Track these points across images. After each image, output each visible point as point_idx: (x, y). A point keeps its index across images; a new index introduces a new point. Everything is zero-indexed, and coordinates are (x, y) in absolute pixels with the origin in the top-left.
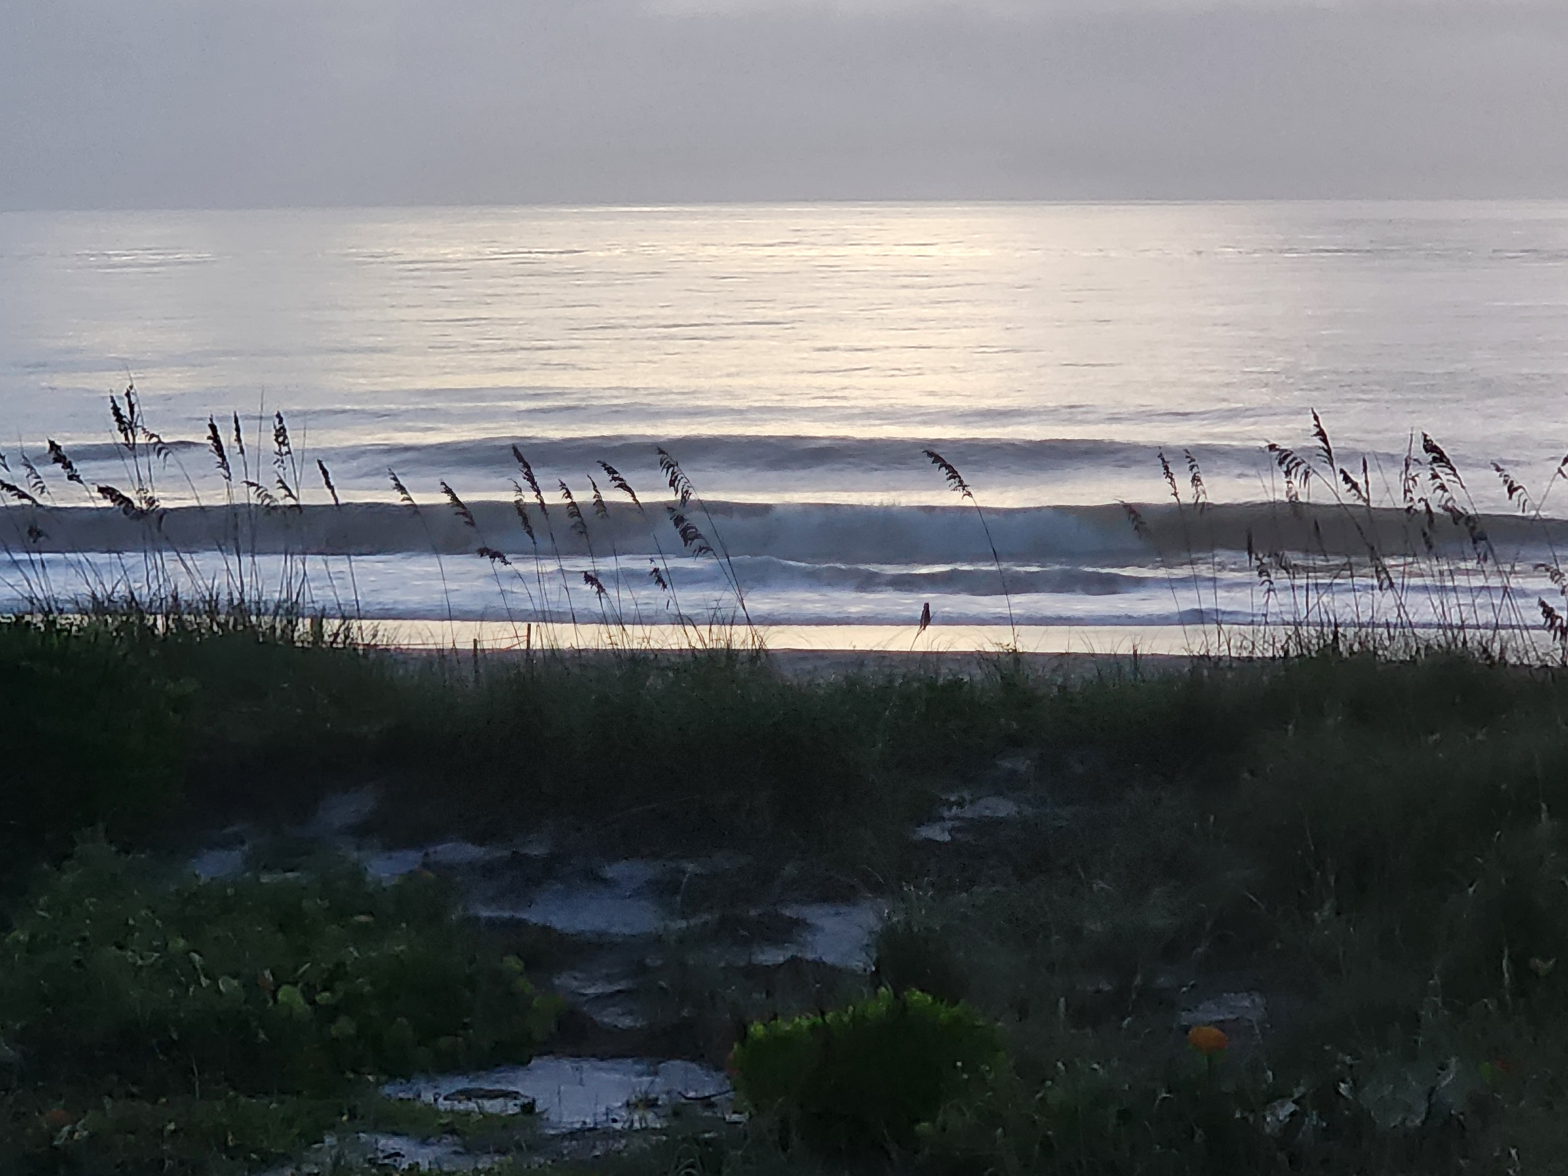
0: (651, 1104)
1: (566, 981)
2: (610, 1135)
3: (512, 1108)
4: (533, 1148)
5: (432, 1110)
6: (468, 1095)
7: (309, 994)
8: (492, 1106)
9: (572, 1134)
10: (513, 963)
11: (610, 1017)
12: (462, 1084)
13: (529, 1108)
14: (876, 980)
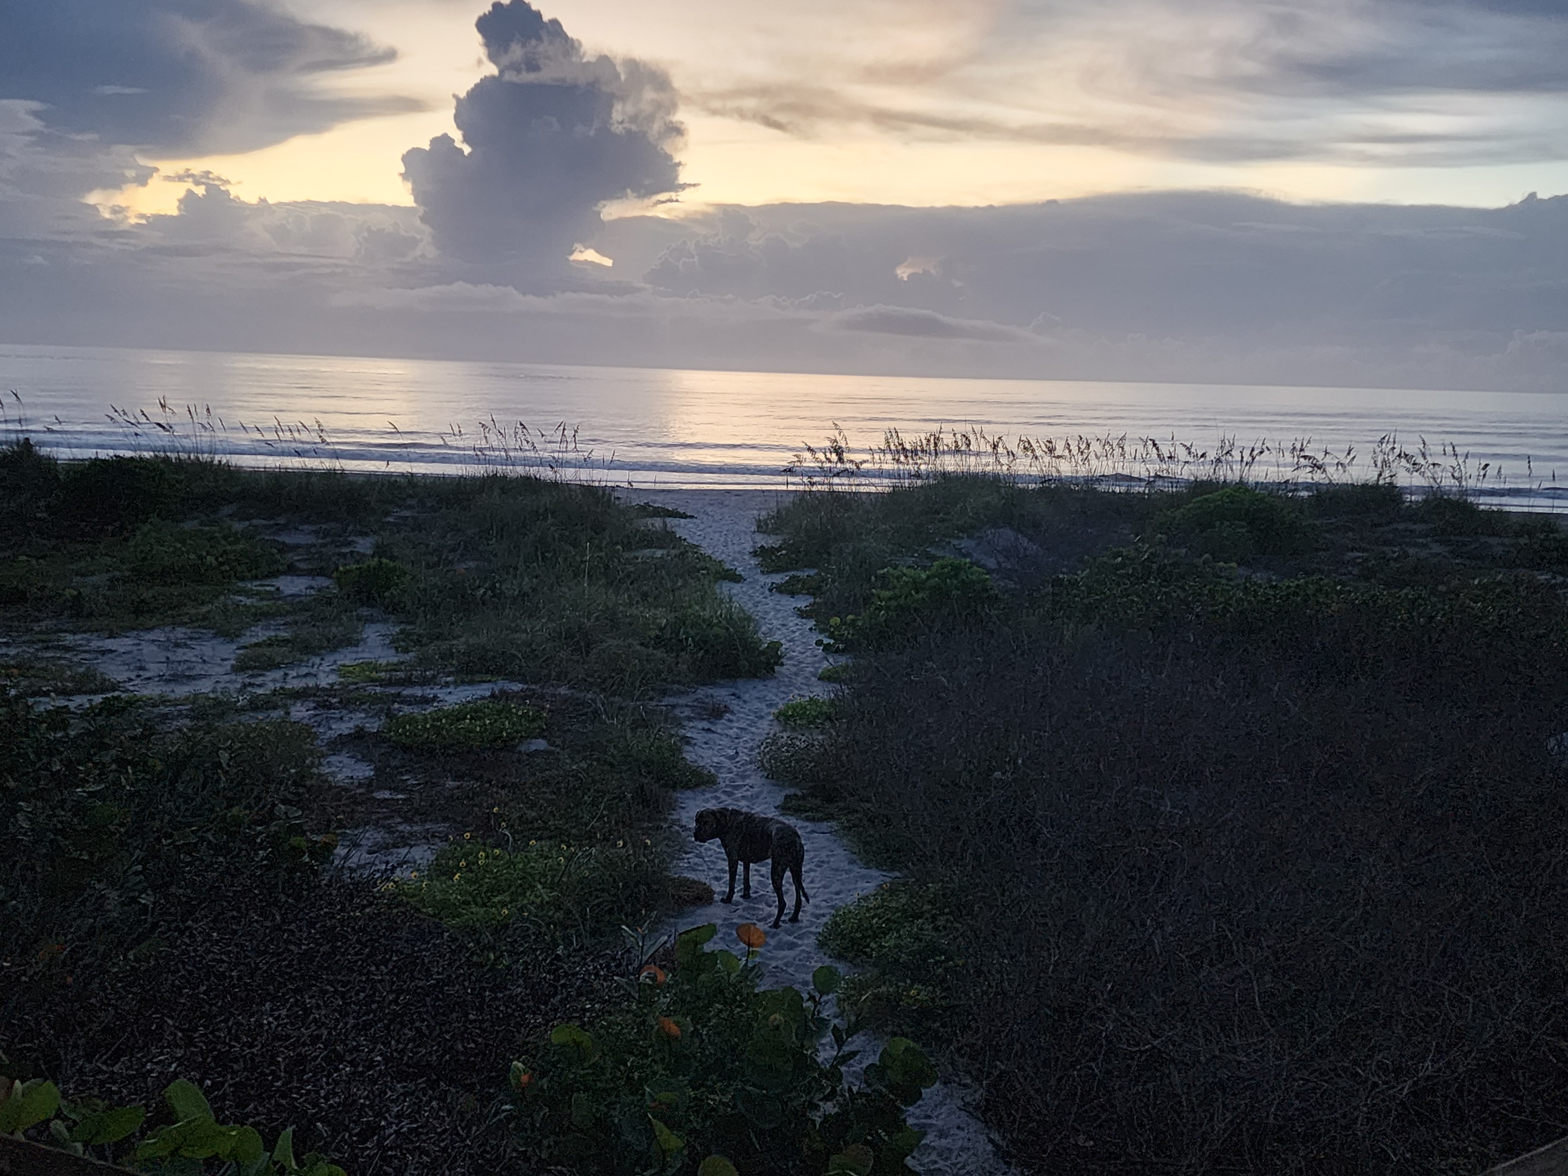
0: (312, 588)
1: (290, 555)
2: (299, 596)
3: (273, 589)
4: (279, 599)
5: (252, 590)
6: (261, 585)
7: (216, 559)
8: (268, 588)
9: (291, 596)
10: (274, 551)
11: (303, 566)
12: (258, 583)
13: (278, 589)
14: (373, 556)
